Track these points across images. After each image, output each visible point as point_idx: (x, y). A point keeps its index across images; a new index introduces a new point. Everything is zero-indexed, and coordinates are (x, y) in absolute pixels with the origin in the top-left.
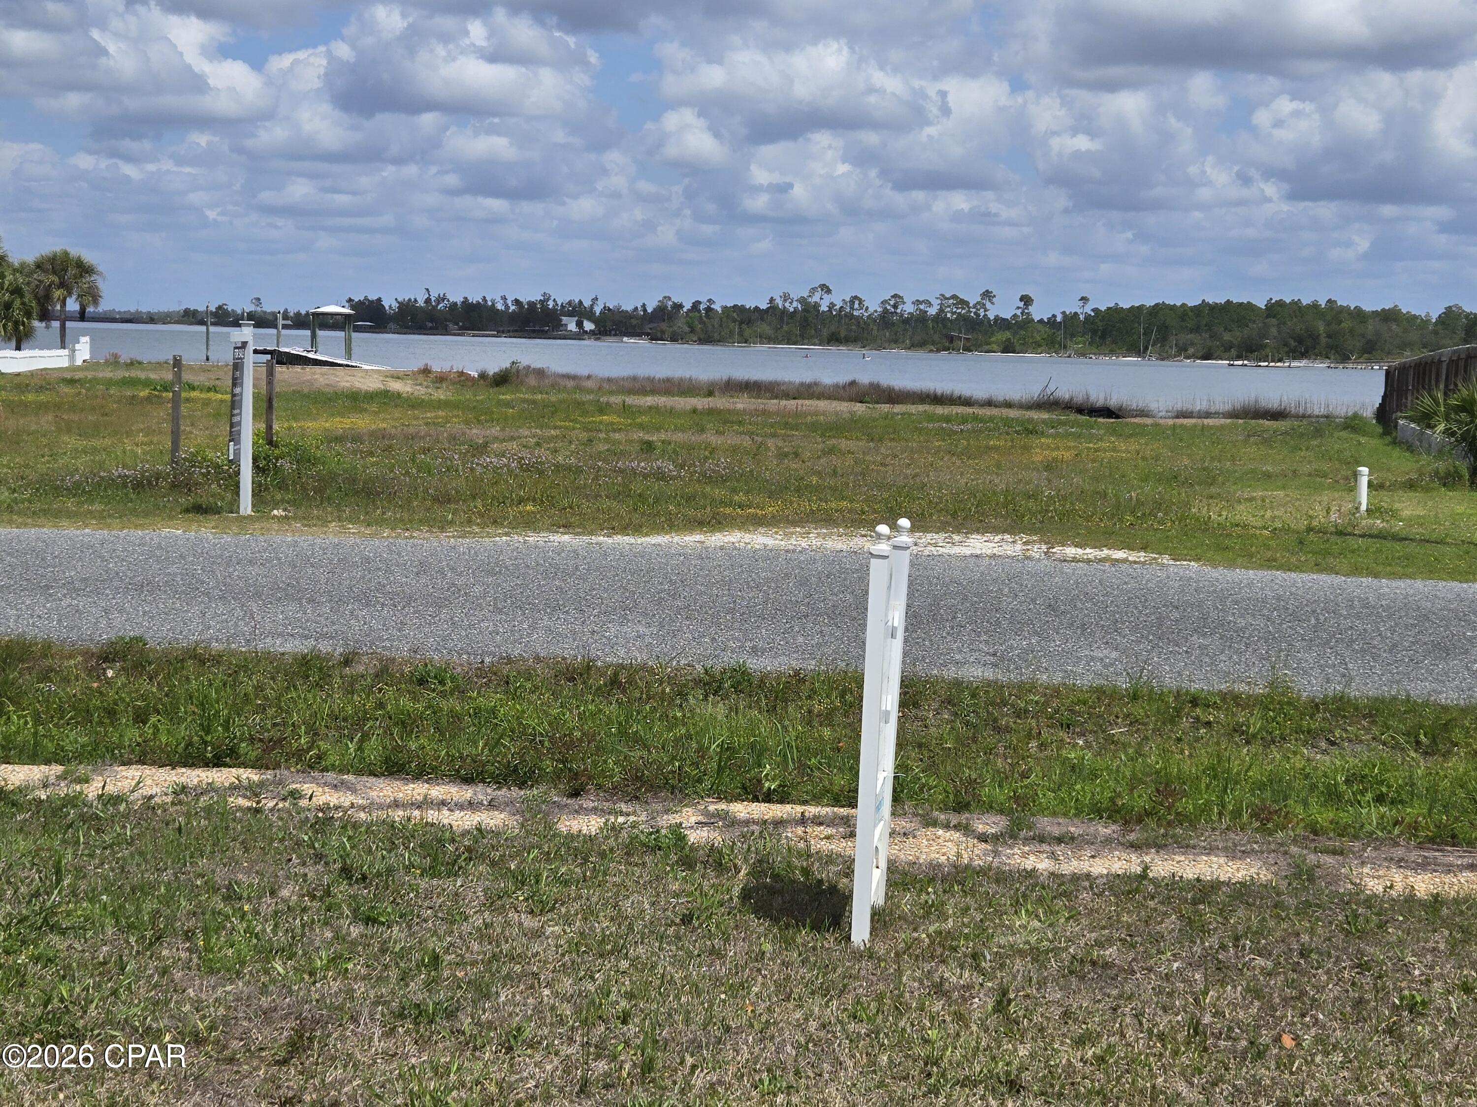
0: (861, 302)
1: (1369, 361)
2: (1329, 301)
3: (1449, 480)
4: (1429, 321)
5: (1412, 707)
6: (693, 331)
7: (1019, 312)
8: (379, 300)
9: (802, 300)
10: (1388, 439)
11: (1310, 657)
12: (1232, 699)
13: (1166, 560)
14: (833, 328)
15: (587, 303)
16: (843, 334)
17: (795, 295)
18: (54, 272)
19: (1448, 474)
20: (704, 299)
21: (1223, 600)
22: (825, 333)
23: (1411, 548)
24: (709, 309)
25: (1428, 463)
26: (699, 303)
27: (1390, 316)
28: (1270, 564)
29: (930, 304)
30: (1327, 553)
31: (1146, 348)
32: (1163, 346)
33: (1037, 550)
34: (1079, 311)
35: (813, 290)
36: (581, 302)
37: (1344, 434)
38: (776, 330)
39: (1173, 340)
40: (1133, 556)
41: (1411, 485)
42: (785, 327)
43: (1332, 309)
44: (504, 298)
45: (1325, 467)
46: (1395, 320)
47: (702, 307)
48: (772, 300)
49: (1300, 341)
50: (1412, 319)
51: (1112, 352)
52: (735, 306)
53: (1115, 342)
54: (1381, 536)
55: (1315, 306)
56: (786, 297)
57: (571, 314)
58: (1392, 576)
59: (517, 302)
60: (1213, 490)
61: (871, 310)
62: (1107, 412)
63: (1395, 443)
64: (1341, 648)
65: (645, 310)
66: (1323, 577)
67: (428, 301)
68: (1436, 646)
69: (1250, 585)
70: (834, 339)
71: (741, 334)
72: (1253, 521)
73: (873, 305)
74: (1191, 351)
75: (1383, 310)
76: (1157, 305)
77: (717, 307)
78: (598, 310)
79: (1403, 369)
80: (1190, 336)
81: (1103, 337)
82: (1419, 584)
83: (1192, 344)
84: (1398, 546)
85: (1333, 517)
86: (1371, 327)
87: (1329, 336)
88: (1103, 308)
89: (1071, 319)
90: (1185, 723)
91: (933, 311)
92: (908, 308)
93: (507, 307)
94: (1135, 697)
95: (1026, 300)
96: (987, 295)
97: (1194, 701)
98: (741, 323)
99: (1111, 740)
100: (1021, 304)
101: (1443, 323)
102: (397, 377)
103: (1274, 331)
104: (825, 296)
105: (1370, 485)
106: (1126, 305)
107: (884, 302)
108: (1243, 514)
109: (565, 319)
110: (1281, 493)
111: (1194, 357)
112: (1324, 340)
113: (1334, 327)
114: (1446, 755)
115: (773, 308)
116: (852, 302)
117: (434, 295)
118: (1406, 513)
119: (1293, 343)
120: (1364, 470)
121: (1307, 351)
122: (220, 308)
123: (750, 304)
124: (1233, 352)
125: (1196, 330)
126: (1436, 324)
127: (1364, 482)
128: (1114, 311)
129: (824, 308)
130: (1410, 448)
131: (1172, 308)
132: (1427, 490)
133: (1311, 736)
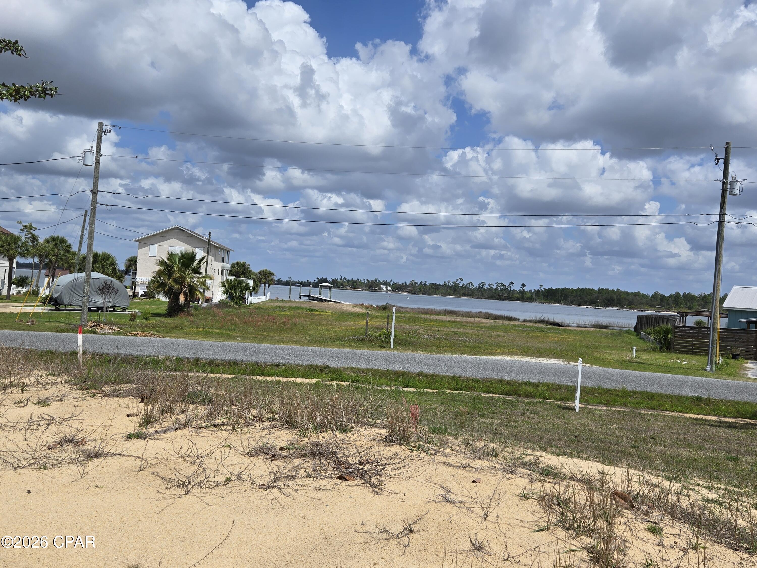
0: (472, 284)
1: (630, 308)
2: (618, 289)
3: (654, 350)
4: (649, 296)
5: (647, 393)
6: (421, 291)
7: (521, 289)
8: (327, 278)
9: (454, 283)
10: (638, 337)
11: (628, 385)
12: (616, 390)
13: (594, 366)
14: (463, 291)
15: (388, 281)
16: (466, 293)
17: (452, 281)
18: (264, 275)
19: (654, 348)
20: (424, 281)
21: (610, 374)
22: (461, 293)
23: (646, 366)
24: (425, 284)
25: (649, 345)
26: (422, 282)
27: (637, 294)
28: (616, 368)
29: (493, 285)
30: (627, 366)
31: (560, 301)
32: (566, 301)
33: (566, 363)
34: (540, 289)
35: (458, 280)
36: (386, 281)
37: (626, 335)
38: (446, 291)
39: (569, 299)
40: (587, 365)
41: (645, 351)
42: (449, 291)
43: (618, 291)
44: (364, 279)
45: (624, 345)
46: (638, 296)
47: (423, 283)
48: (445, 282)
49: (608, 301)
50: (644, 295)
51: (550, 302)
52: (433, 284)
53: (551, 299)
54: (639, 363)
55: (613, 290)
56: (449, 282)
57: (383, 285)
58: (642, 371)
59: (367, 280)
60: (598, 350)
61: (475, 286)
62: (558, 325)
63: (640, 338)
64: (634, 383)
65: (406, 284)
66: (628, 371)
67: (341, 279)
68: (651, 384)
69: (614, 371)
70: (464, 295)
71: (435, 292)
72: (609, 358)
73: (476, 285)
74: (574, 303)
75: (635, 292)
76: (564, 288)
77: (427, 284)
78: (392, 283)
79: (642, 317)
80: (574, 298)
81: (547, 297)
82: (648, 373)
83: (575, 301)
84: (643, 365)
85: (628, 358)
86: (630, 297)
87: (618, 300)
88: (547, 288)
89: (537, 292)
90: (608, 393)
91: (494, 287)
92: (487, 286)
93: (364, 282)
94: (599, 389)
95: (524, 285)
96: (511, 283)
97: (609, 390)
98: (435, 289)
99: (596, 396)
100: (522, 286)
101: (653, 297)
102: (356, 307)
103: (600, 298)
104: (461, 282)
105: (636, 351)
106: (554, 288)
107: (479, 284)
108: (606, 356)
109: (382, 286)
110: (613, 351)
111: (575, 305)
112: (616, 301)
113: (619, 297)
114: (653, 400)
115: (445, 285)
116: (469, 284)
117: (343, 278)
118: (644, 358)
119: (606, 302)
120: (635, 347)
121: (610, 304)
122: (279, 279)
123: (438, 283)
124: (588, 304)
125: (576, 296)
126: (651, 297)
127: (634, 350)
128: (551, 289)
129: (461, 285)
130: (644, 340)
131: (569, 289)
132: (649, 352)
133: (630, 396)
